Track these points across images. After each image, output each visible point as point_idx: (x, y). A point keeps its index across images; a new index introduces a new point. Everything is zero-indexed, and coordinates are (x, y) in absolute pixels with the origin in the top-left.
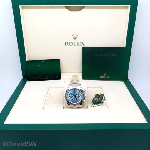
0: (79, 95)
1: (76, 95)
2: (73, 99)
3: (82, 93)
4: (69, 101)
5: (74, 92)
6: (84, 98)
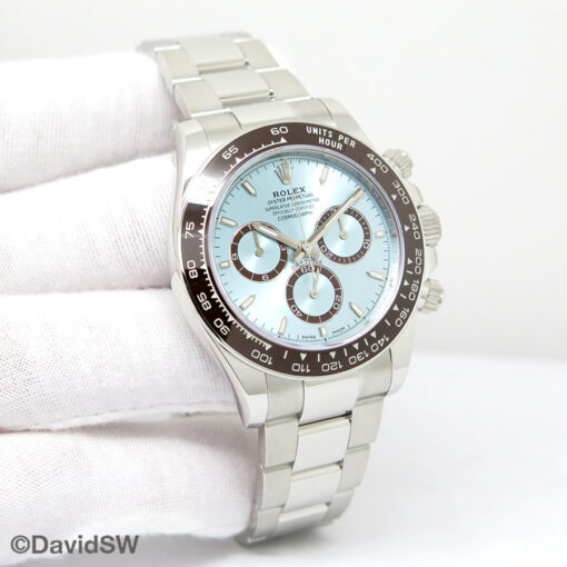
3: (391, 198)
4: (249, 335)
5: (279, 204)
6: (419, 261)
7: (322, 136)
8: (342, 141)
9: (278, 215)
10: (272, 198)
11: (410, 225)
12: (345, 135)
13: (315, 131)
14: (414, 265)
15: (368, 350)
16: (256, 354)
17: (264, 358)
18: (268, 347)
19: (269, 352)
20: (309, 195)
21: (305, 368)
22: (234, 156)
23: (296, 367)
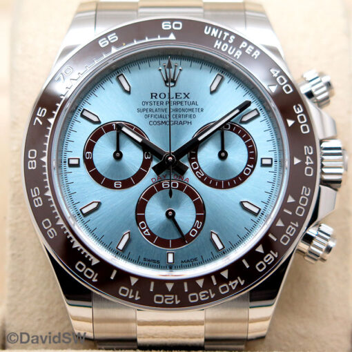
0: (238, 156)
1: (193, 148)
2: (141, 206)
3: (286, 124)
4: (77, 245)
5: (154, 107)
6: (304, 201)
7: (221, 39)
8: (243, 50)
9: (150, 119)
10: (148, 99)
11: (303, 158)
12: (249, 43)
13: (215, 32)
14: (296, 204)
15: (215, 290)
16: (80, 267)
17: (89, 273)
18: (95, 262)
19: (95, 268)
20: (193, 103)
21: (134, 294)
22: (111, 45)
23: (124, 291)
